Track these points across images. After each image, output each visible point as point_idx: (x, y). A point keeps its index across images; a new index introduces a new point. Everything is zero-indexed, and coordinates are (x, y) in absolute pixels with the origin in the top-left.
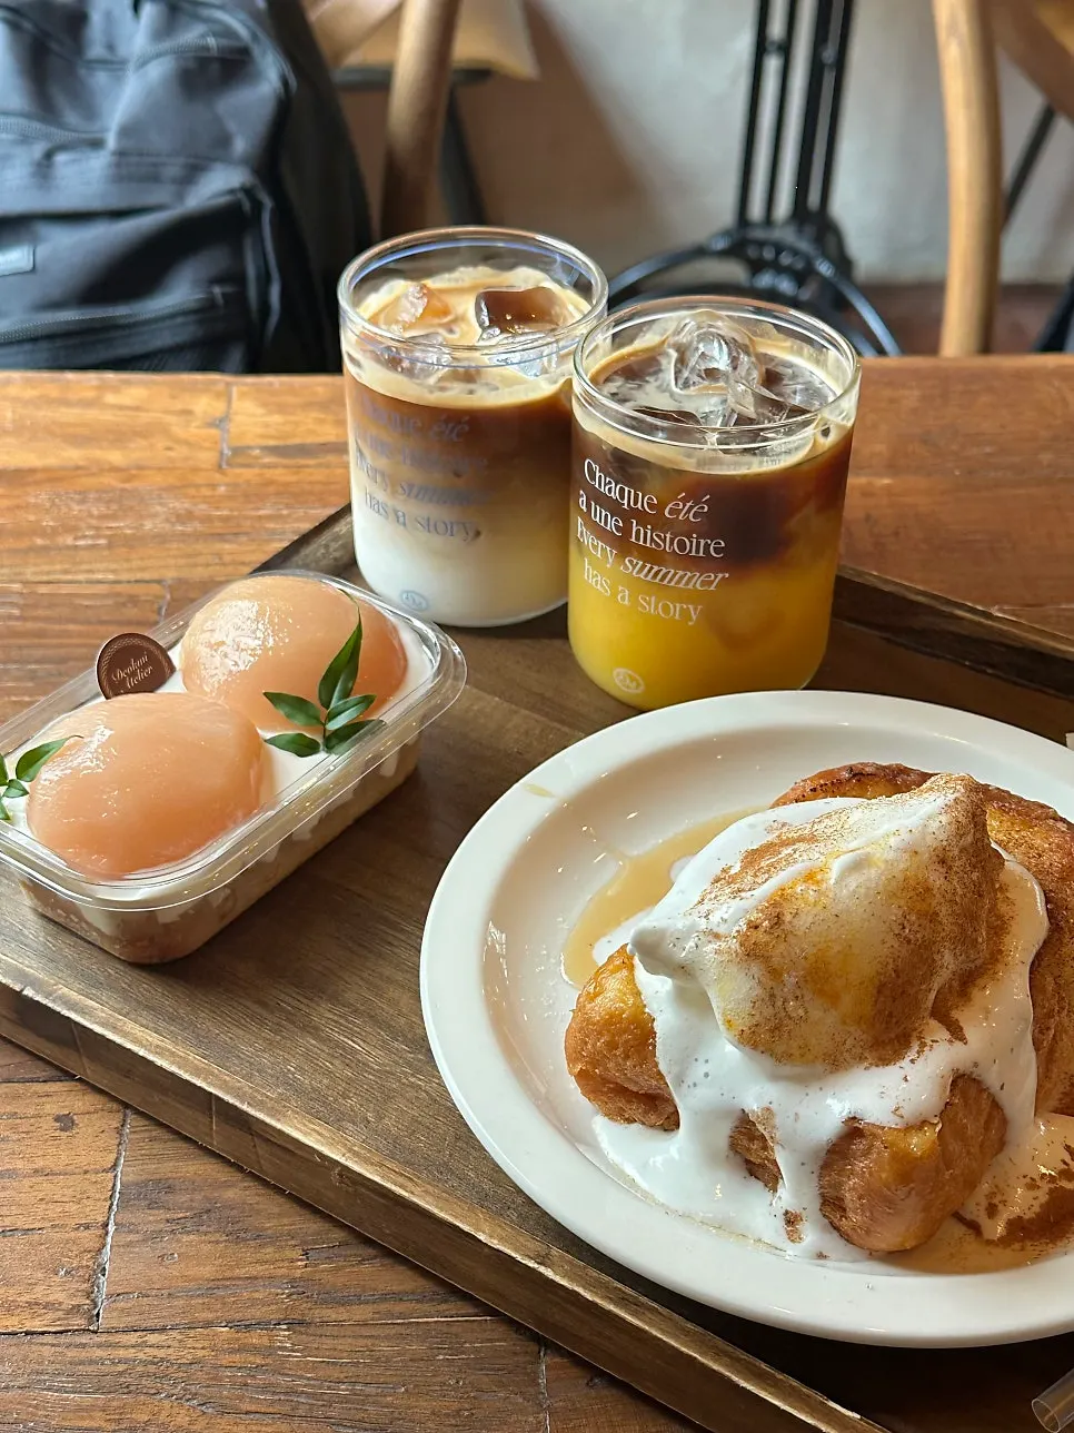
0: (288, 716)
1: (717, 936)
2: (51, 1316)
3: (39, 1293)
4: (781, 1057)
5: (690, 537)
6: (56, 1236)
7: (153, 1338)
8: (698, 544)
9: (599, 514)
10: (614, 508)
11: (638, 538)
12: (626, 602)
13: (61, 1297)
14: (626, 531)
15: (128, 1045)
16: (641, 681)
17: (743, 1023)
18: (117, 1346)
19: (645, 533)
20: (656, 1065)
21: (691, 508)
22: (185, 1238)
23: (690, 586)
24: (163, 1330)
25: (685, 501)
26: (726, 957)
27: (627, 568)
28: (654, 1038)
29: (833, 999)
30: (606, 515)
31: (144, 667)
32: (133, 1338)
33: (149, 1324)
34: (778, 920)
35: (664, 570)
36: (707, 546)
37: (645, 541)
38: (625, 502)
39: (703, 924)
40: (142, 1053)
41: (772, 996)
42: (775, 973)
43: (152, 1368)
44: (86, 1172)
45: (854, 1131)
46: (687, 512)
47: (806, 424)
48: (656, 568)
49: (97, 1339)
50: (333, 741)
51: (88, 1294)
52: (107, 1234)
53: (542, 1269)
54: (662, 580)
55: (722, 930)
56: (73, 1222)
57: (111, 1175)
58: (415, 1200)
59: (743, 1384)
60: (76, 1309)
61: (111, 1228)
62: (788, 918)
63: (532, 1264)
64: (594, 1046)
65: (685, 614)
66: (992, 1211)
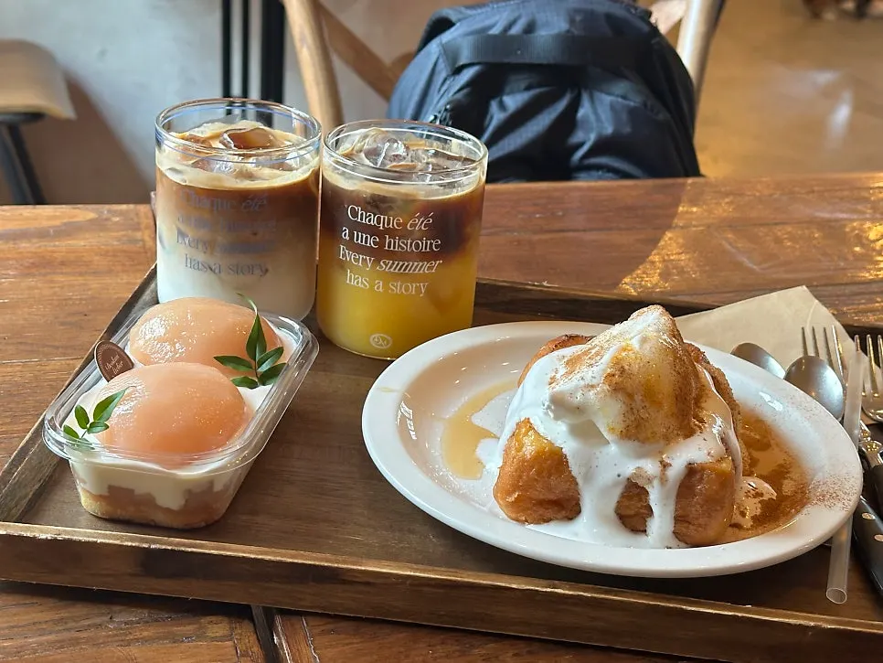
0: (234, 368)
1: (593, 386)
4: (644, 441)
5: (421, 240)
8: (426, 243)
9: (361, 238)
10: (372, 231)
11: (389, 247)
12: (381, 289)
14: (381, 244)
15: (241, 555)
16: (389, 338)
17: (620, 427)
19: (395, 243)
20: (570, 472)
21: (423, 221)
23: (421, 272)
25: (419, 218)
26: (602, 395)
27: (381, 267)
28: (566, 457)
29: (659, 405)
30: (367, 238)
31: (118, 362)
34: (623, 371)
35: (406, 264)
36: (431, 244)
37: (394, 248)
38: (381, 225)
39: (582, 383)
40: (253, 556)
41: (632, 409)
42: (630, 396)
45: (692, 471)
46: (420, 224)
47: (475, 169)
48: (401, 263)
50: (264, 379)
53: (556, 590)
54: (405, 270)
55: (594, 382)
58: (466, 580)
59: (690, 608)
62: (626, 367)
63: (549, 590)
64: (528, 476)
65: (418, 289)
66: (743, 514)
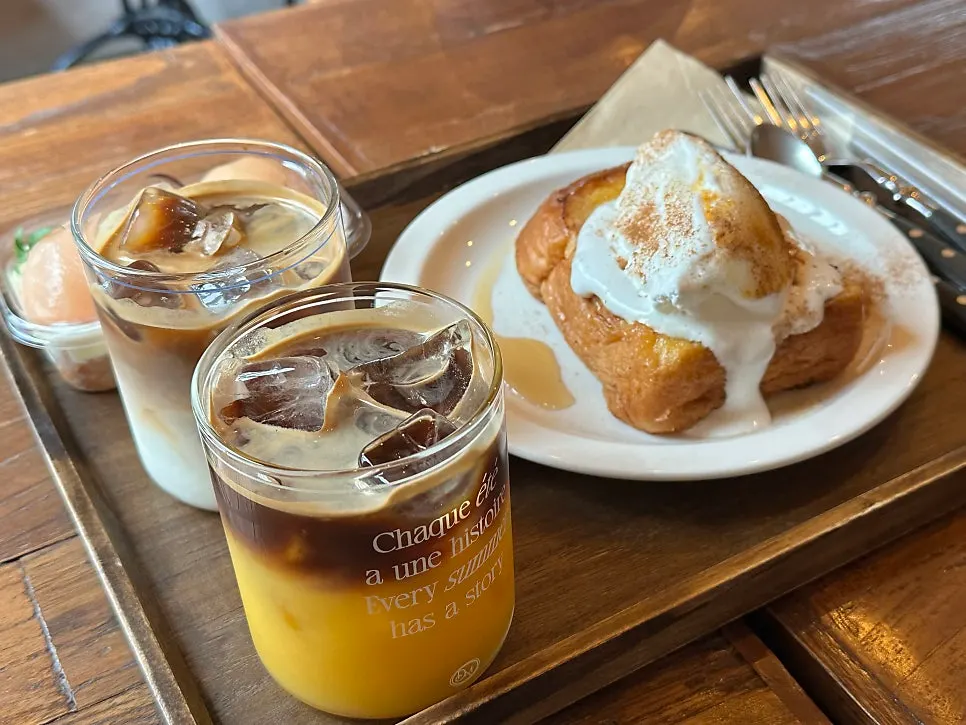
1: (708, 256)
2: (39, 715)
3: (22, 705)
6: (16, 669)
7: (118, 700)
13: (40, 701)
17: (753, 287)
18: (95, 714)
22: (110, 636)
24: (123, 693)
26: (724, 261)
32: (105, 705)
33: (113, 692)
34: (728, 225)
39: (696, 257)
41: (755, 262)
42: (748, 249)
43: (128, 716)
44: (17, 624)
49: (80, 715)
51: (59, 692)
52: (52, 654)
56: (24, 657)
57: (35, 620)
60: (55, 705)
61: (53, 650)
62: (730, 219)
